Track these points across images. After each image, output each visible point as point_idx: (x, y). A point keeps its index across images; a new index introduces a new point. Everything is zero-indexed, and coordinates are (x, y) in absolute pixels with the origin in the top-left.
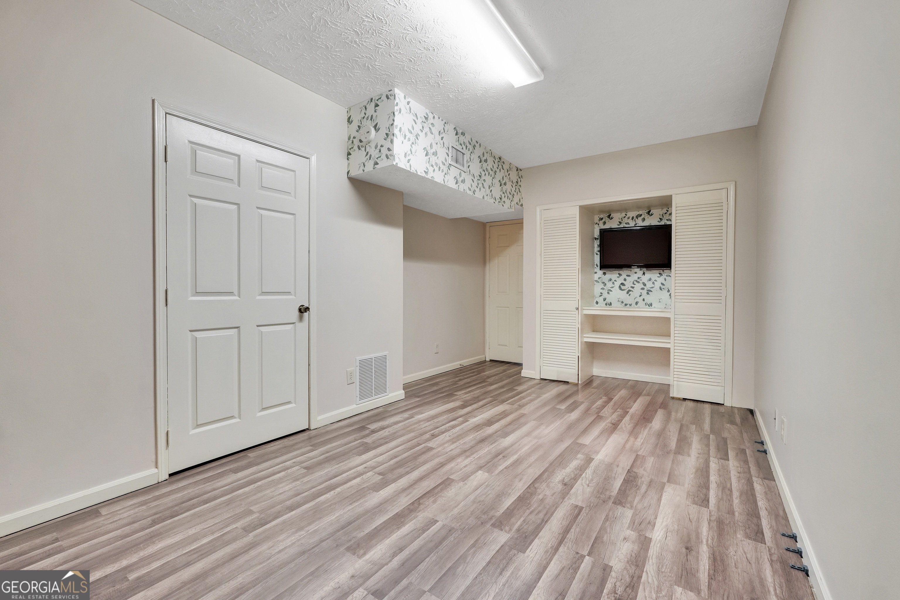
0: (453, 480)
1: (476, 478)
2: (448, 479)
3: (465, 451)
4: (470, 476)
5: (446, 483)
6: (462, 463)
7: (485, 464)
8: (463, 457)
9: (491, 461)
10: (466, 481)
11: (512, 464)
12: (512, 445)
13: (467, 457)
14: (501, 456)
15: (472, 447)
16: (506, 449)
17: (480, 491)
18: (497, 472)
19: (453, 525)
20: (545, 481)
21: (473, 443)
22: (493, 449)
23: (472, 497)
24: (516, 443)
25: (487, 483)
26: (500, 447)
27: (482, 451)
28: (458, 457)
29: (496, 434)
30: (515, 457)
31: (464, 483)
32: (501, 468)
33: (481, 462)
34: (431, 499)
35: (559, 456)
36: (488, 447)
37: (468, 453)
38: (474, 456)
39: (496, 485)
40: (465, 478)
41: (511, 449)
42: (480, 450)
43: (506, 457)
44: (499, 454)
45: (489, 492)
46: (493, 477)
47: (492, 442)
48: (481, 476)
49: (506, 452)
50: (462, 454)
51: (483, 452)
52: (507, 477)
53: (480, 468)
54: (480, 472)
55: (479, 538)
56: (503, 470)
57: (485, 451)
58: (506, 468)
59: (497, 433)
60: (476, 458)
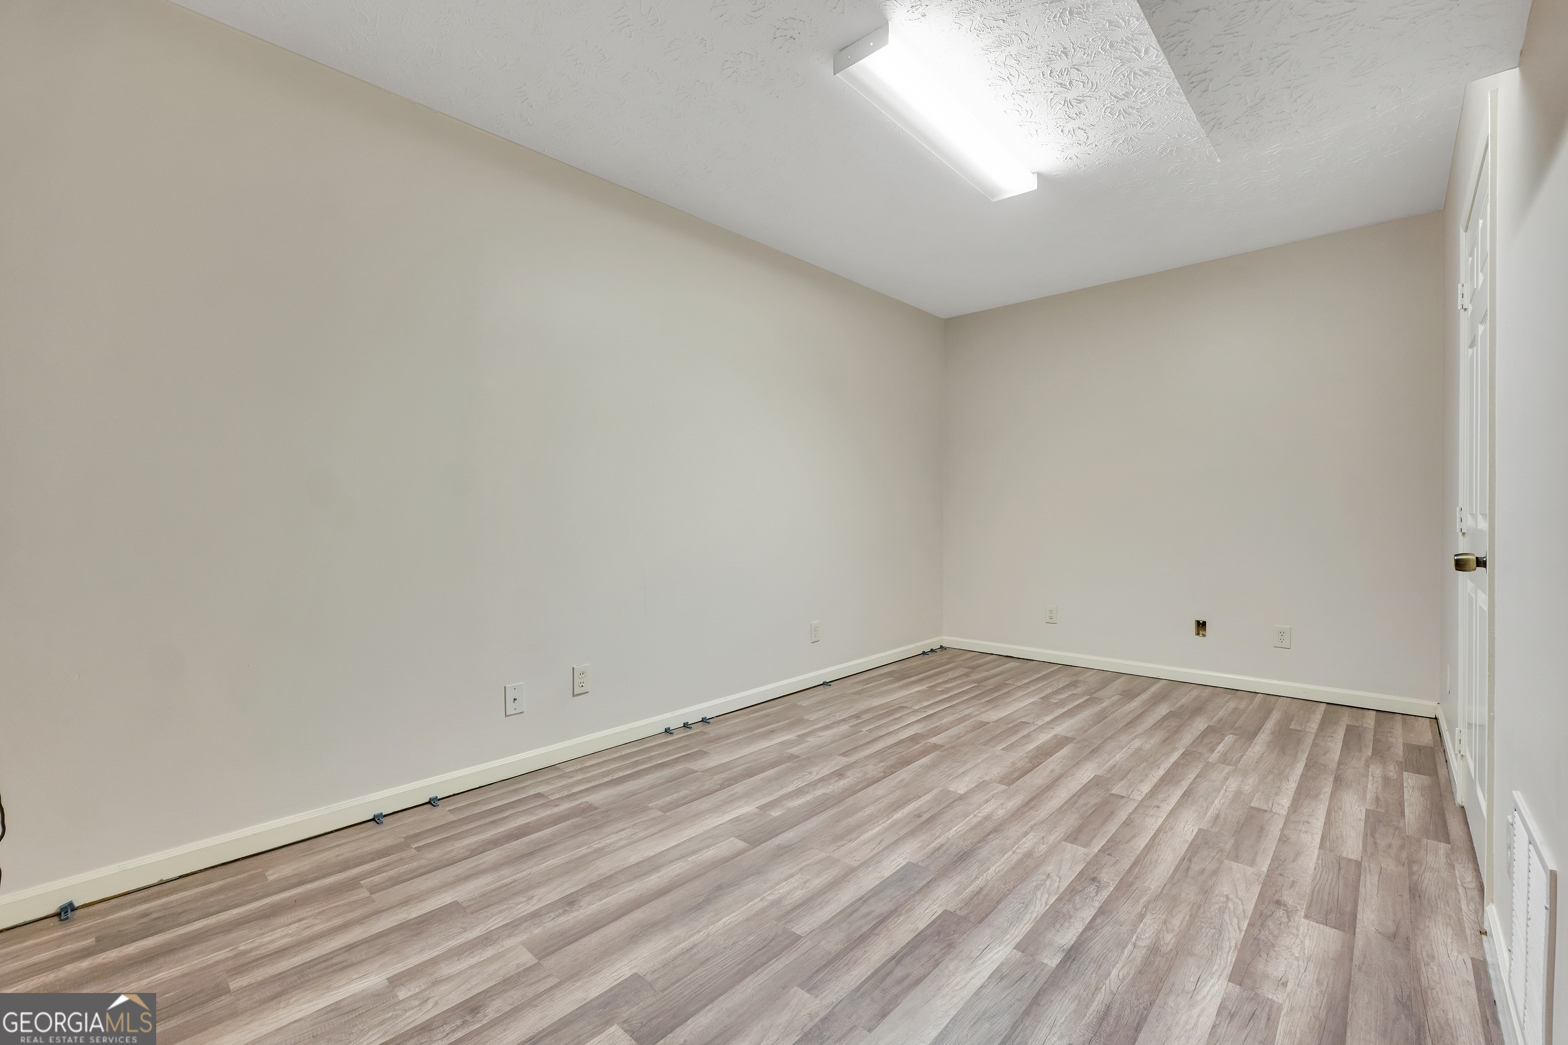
0: (1000, 782)
1: (966, 784)
2: (1009, 785)
3: (996, 830)
4: (977, 786)
5: (1010, 779)
6: (995, 806)
7: (955, 803)
8: (995, 818)
9: (944, 808)
10: (981, 781)
11: (907, 802)
12: (895, 843)
13: (988, 818)
14: (925, 817)
15: (984, 839)
16: (912, 833)
17: (959, 771)
18: (935, 792)
19: (984, 747)
20: (866, 779)
21: (984, 852)
22: (938, 834)
23: (968, 766)
24: (887, 848)
25: (951, 778)
26: (923, 837)
27: (961, 828)
28: (1007, 819)
29: (928, 880)
30: (898, 815)
31: (984, 779)
32: (928, 797)
33: (961, 807)
34: (1019, 765)
35: (818, 814)
36: (948, 839)
37: (989, 825)
38: (975, 820)
39: (938, 776)
40: (982, 785)
41: (902, 833)
42: (965, 833)
43: (915, 815)
44: (928, 821)
45: (947, 769)
46: (941, 785)
47: (941, 851)
48: (961, 787)
49: (912, 826)
50: (1001, 825)
51: (959, 826)
52: (920, 784)
53: (961, 798)
54: (962, 792)
55: (956, 740)
56: (925, 794)
57: (954, 829)
58: (919, 797)
59: (925, 882)
60: (972, 816)
